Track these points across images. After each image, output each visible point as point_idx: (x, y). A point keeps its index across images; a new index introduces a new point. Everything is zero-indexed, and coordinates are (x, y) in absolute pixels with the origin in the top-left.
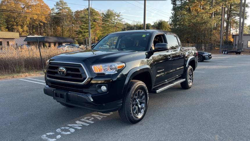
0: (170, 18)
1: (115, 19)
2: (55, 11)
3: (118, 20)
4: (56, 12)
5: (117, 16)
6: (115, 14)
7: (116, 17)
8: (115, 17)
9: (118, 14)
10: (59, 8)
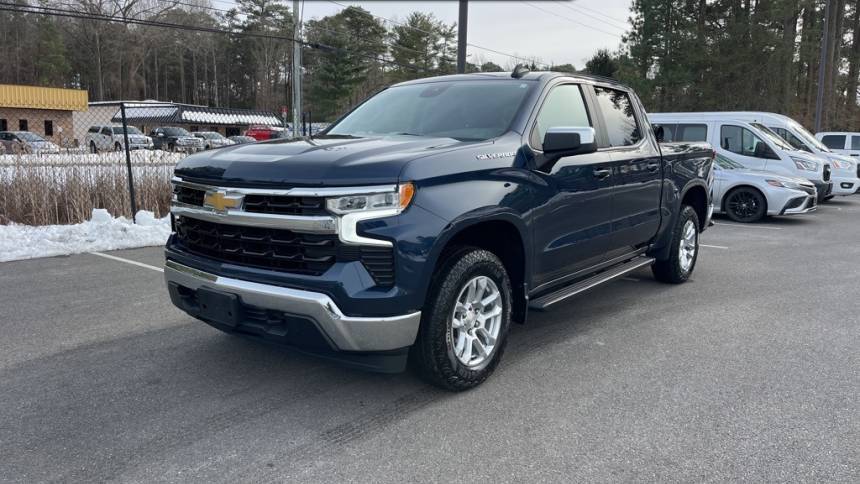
0: (625, 40)
1: (436, 48)
2: (238, 20)
3: (449, 49)
4: (241, 24)
5: (444, 35)
6: (437, 29)
7: (442, 41)
8: (436, 39)
9: (449, 28)
10: (250, 10)
